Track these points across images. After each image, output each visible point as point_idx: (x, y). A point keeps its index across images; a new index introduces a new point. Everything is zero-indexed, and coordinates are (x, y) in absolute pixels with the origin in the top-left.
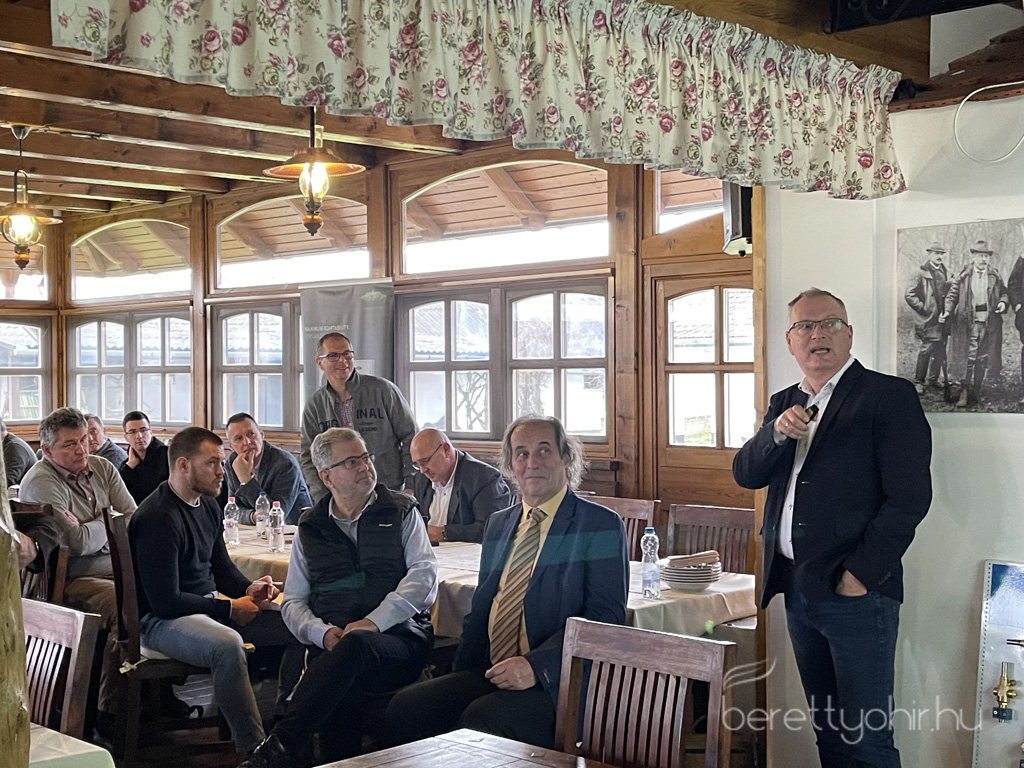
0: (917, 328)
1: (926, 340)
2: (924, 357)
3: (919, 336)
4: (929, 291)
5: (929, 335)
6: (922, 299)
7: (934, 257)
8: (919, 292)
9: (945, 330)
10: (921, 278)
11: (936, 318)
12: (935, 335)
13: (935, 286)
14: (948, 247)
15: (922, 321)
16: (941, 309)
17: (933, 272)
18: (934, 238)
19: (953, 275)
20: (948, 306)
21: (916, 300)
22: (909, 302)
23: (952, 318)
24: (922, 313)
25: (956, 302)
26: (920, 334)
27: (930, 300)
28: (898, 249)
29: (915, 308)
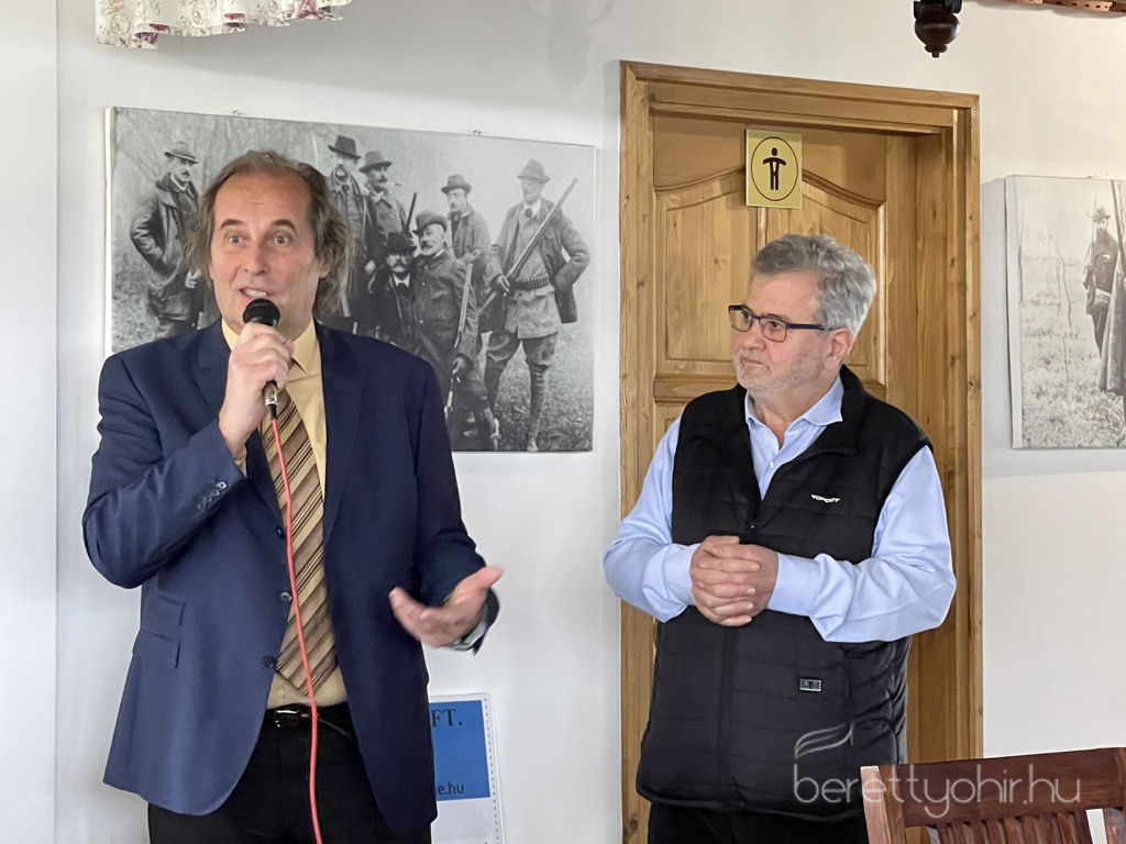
0: (151, 295)
1: (166, 319)
3: (153, 309)
5: (169, 309)
6: (161, 242)
7: (177, 168)
8: (154, 227)
9: (195, 302)
10: (157, 202)
11: (181, 277)
12: (179, 310)
13: (181, 221)
14: (201, 153)
17: (176, 195)
18: (177, 135)
21: (150, 243)
22: (138, 245)
24: (160, 267)
26: (156, 307)
27: (173, 245)
28: (116, 147)
29: (148, 257)
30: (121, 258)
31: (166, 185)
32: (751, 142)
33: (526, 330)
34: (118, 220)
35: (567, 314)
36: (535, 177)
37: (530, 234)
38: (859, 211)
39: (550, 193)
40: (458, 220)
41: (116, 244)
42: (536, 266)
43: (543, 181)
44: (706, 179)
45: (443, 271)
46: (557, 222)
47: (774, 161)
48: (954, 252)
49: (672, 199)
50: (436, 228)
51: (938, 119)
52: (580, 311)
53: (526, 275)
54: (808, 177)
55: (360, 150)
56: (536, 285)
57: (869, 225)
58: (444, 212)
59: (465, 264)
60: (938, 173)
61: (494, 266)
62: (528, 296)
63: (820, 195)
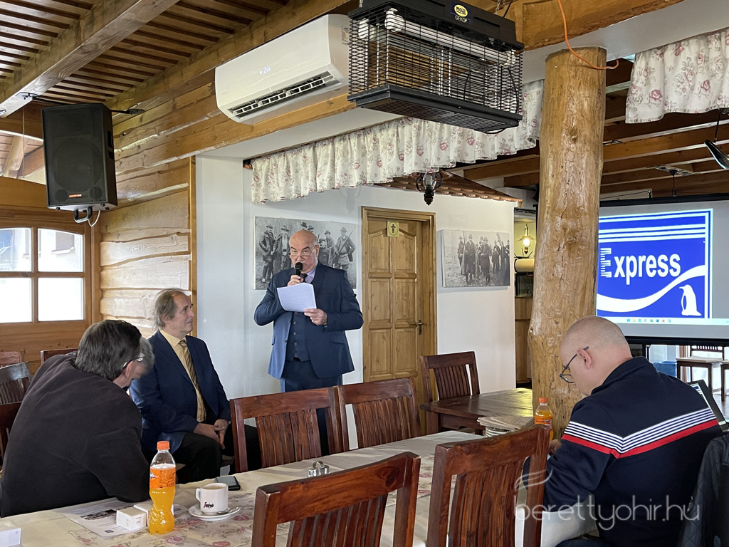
0: (264, 257)
1: (267, 261)
2: (266, 268)
3: (264, 260)
4: (268, 242)
5: (267, 259)
6: (266, 246)
7: (269, 229)
8: (264, 242)
9: (273, 257)
10: (265, 237)
11: (270, 253)
12: (270, 259)
13: (270, 241)
14: (274, 226)
15: (265, 254)
16: (272, 250)
17: (269, 235)
18: (269, 222)
19: (276, 237)
20: (274, 249)
21: (263, 245)
22: (261, 246)
23: (275, 253)
24: (266, 251)
25: (277, 247)
26: (265, 259)
27: (268, 246)
28: (256, 225)
29: (263, 248)
30: (257, 249)
31: (266, 233)
32: (388, 223)
33: (342, 263)
34: (256, 241)
35: (351, 260)
36: (344, 231)
37: (343, 243)
38: (411, 237)
39: (347, 234)
40: (328, 240)
41: (256, 245)
42: (344, 250)
43: (346, 231)
44: (379, 231)
45: (325, 251)
46: (349, 240)
47: (393, 227)
48: (431, 246)
49: (372, 235)
50: (323, 242)
51: (427, 218)
52: (354, 259)
53: (342, 251)
54: (400, 230)
55: (307, 225)
56: (345, 253)
57: (413, 240)
58: (325, 238)
59: (330, 249)
60: (427, 229)
61: (336, 250)
62: (343, 256)
63: (403, 234)
